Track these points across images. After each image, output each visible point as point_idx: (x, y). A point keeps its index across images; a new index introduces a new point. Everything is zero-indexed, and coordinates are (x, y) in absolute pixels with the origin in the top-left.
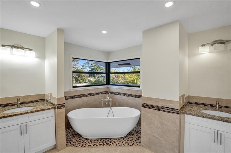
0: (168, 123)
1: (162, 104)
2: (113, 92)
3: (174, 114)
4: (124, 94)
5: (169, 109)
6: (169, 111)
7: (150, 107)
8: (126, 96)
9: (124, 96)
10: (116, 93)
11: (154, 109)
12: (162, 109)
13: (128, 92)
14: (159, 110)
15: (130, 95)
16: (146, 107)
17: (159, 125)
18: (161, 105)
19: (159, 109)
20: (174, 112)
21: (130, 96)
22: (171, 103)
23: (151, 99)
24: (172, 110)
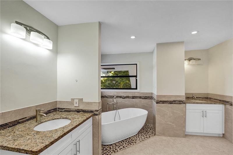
0: (177, 112)
1: (174, 99)
2: (107, 95)
3: (182, 104)
4: (121, 97)
5: (178, 101)
6: (178, 103)
7: (164, 102)
8: (123, 98)
9: (120, 99)
10: (110, 96)
11: (167, 103)
12: (173, 103)
13: (125, 94)
14: (171, 104)
15: (128, 97)
16: (160, 103)
17: (171, 115)
18: (172, 99)
19: (171, 102)
20: (182, 103)
21: (126, 98)
22: (180, 97)
23: (165, 96)
24: (181, 102)
